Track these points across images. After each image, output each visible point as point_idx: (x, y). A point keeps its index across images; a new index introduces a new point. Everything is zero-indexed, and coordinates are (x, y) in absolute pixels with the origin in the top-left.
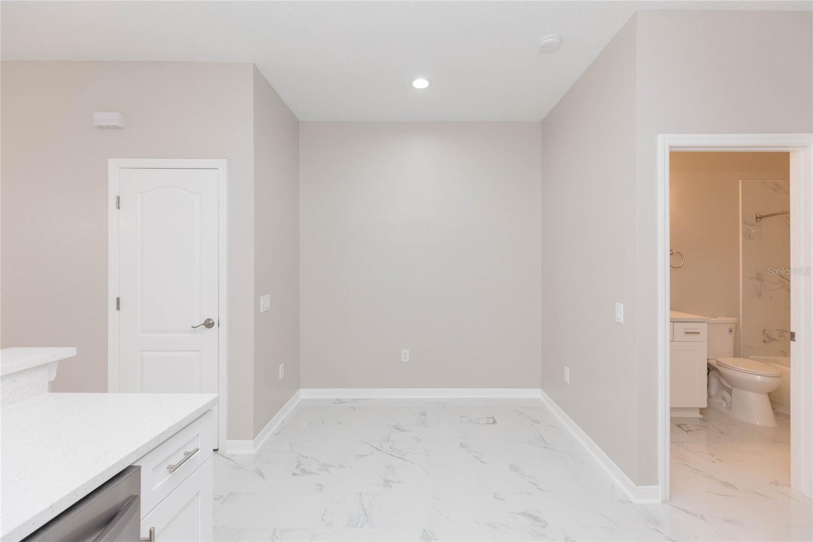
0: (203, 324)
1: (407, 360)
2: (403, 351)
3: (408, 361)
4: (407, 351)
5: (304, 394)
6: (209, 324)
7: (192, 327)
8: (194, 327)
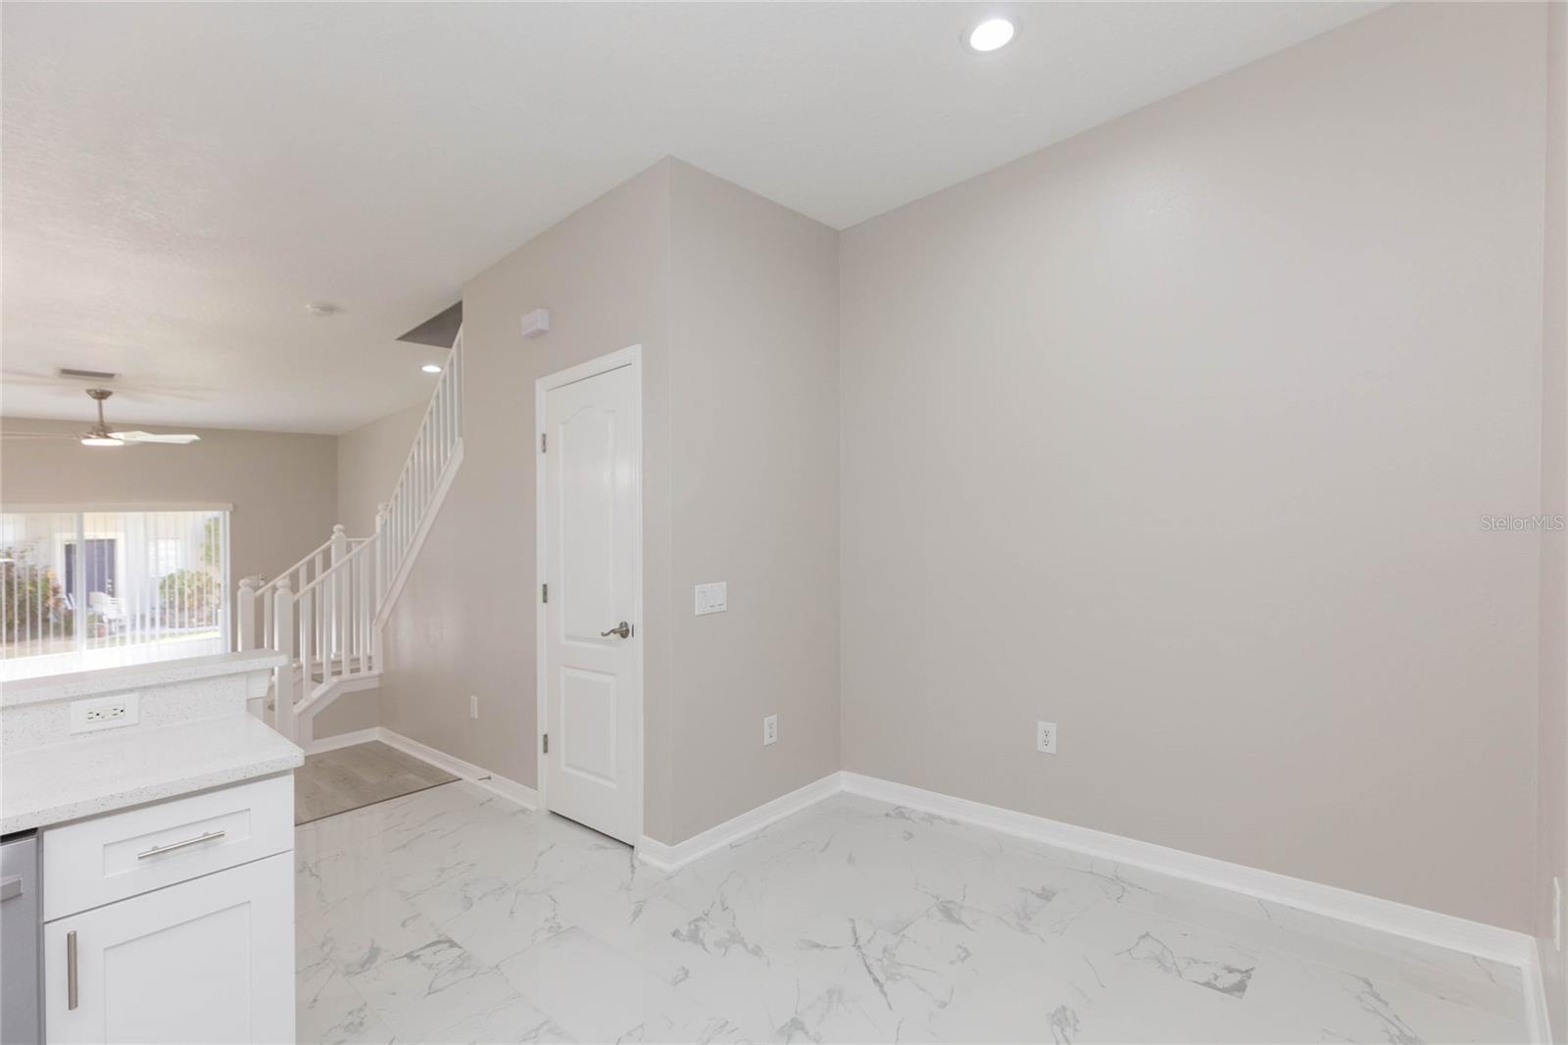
0: (614, 631)
1: (1051, 749)
2: (1042, 725)
3: (1054, 751)
4: (1052, 727)
5: (844, 782)
6: (624, 632)
7: (603, 635)
8: (606, 635)
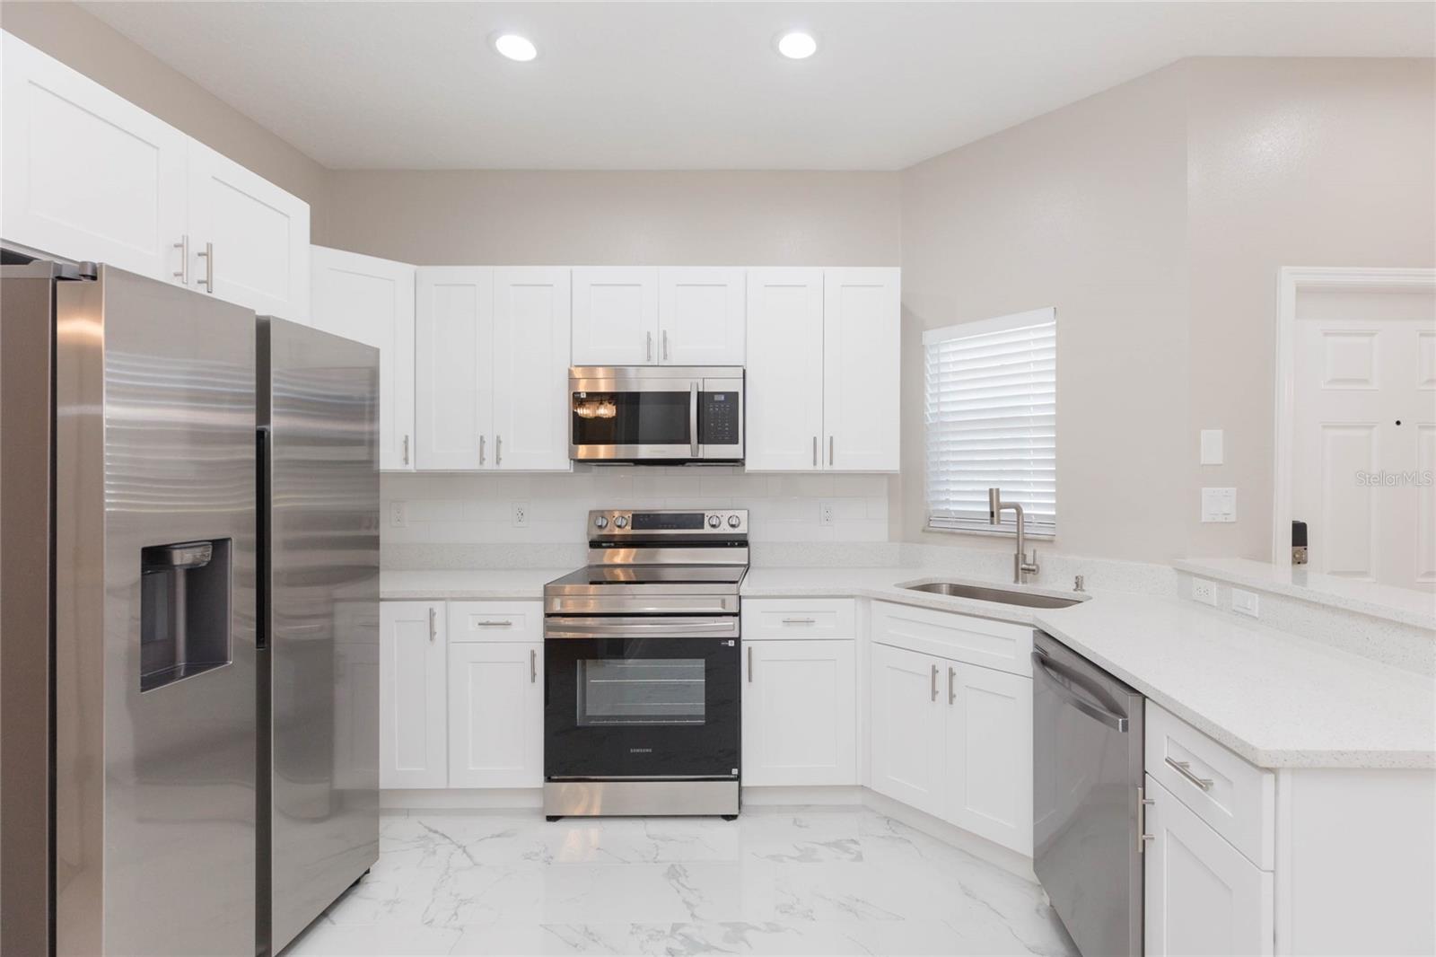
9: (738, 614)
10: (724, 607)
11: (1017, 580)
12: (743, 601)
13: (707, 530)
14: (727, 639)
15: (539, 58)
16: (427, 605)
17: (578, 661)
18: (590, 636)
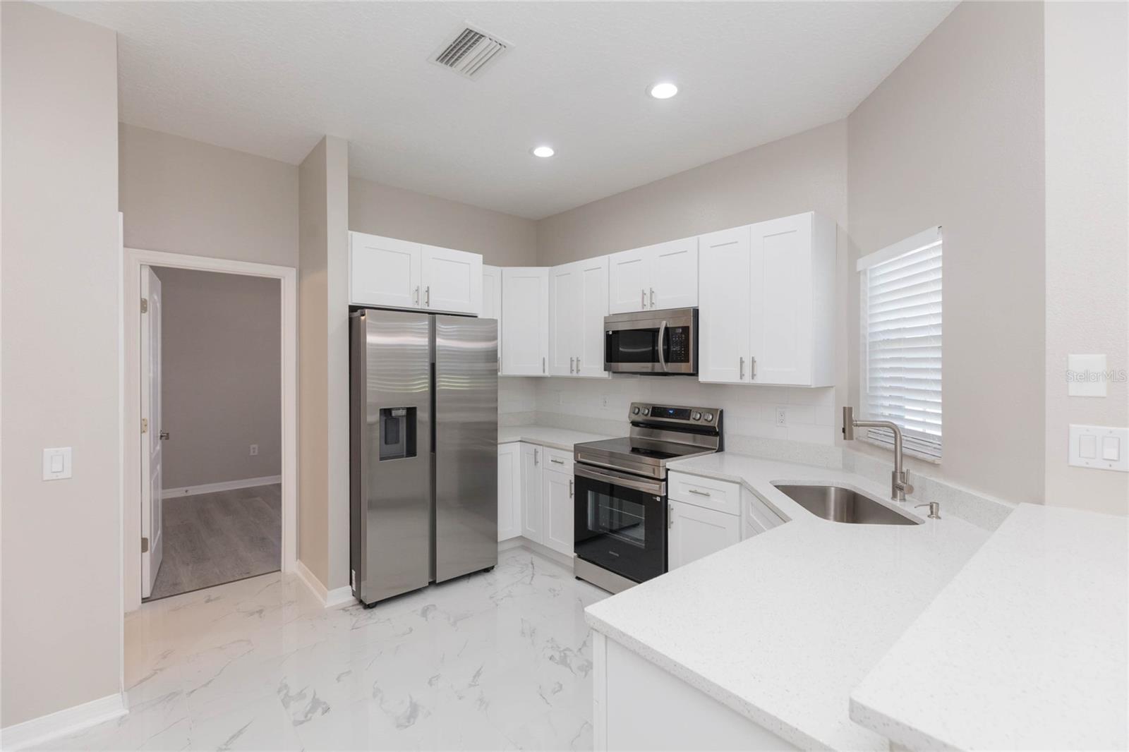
9: (666, 480)
10: (654, 473)
11: (894, 496)
12: (669, 472)
13: (691, 422)
14: (656, 496)
15: (556, 152)
16: (535, 446)
17: (589, 492)
18: (592, 478)
